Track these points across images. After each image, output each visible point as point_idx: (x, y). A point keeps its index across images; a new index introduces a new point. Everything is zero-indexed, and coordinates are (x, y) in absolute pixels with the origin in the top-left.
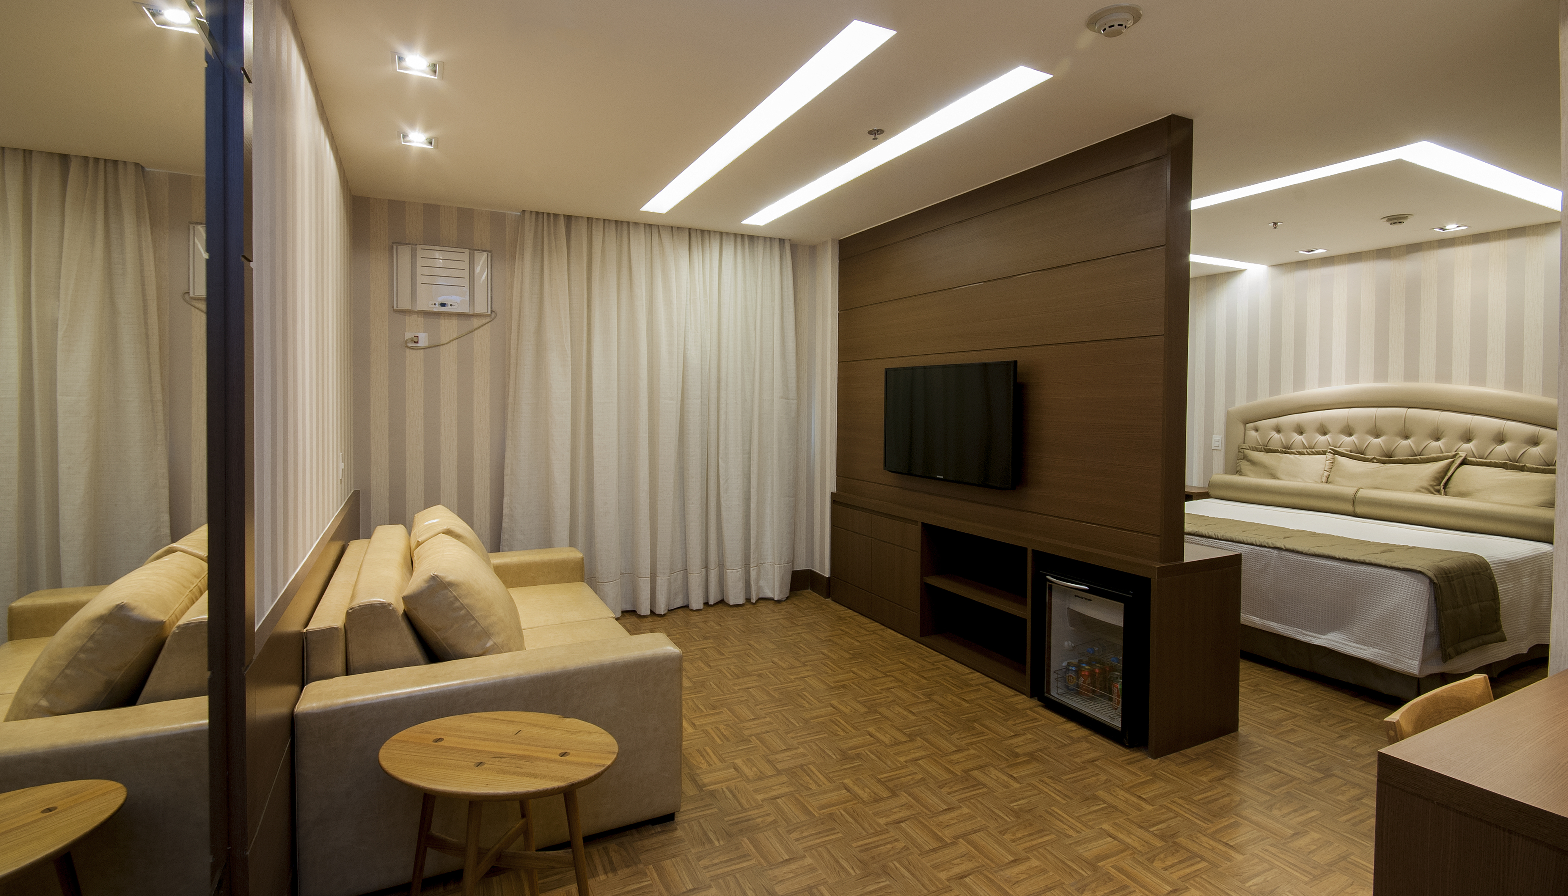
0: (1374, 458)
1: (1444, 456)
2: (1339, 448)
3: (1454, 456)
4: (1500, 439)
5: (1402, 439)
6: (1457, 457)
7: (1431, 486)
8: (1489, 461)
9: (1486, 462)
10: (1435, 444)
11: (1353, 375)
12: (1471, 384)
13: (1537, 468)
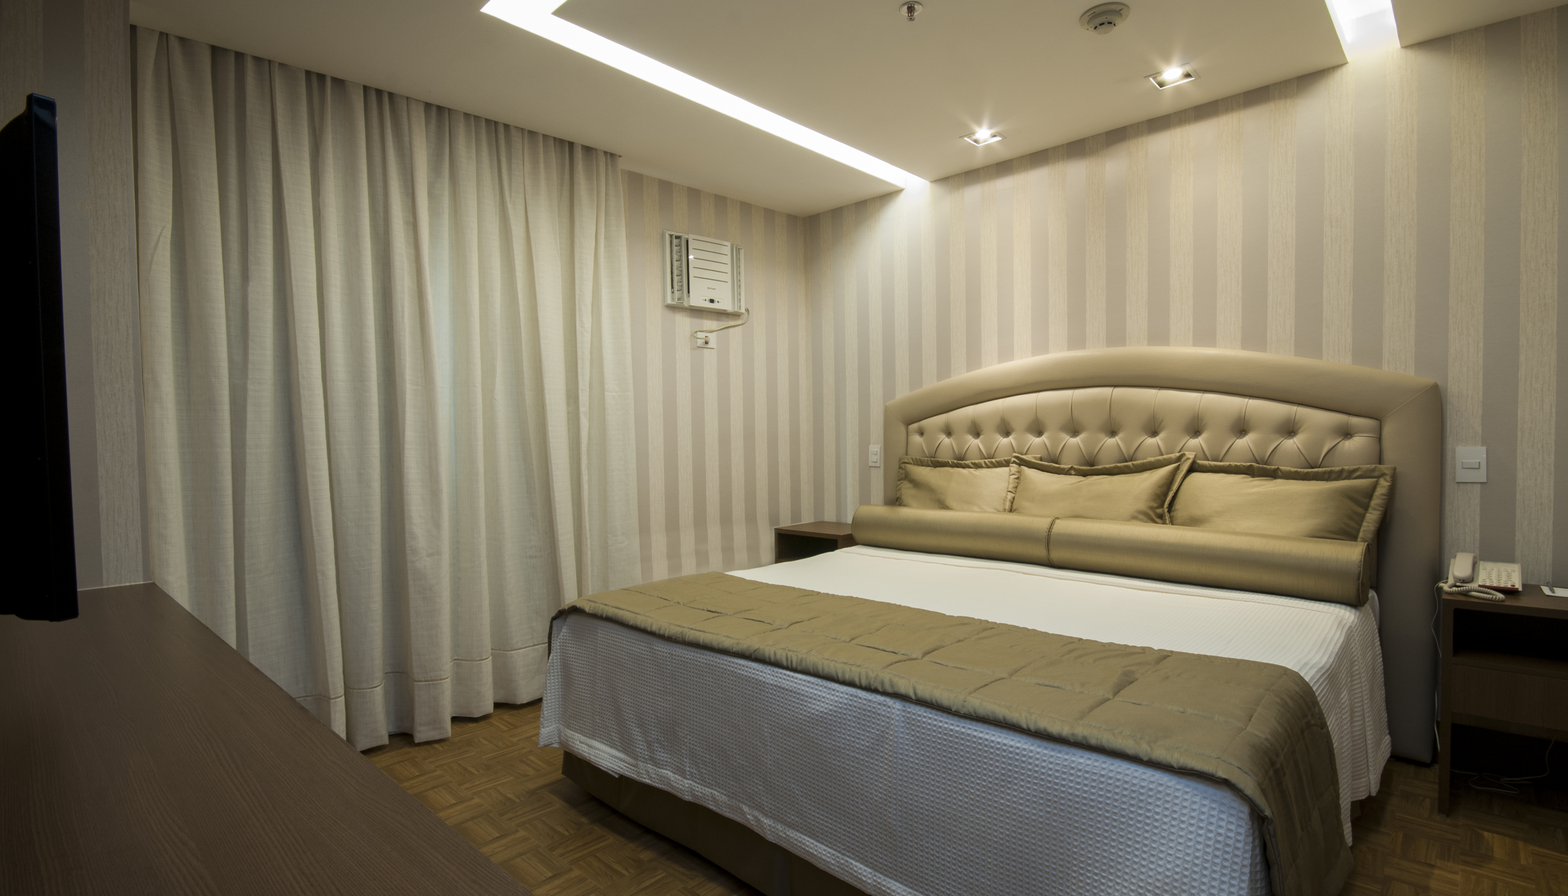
0: (1072, 468)
1: (1165, 459)
2: (1026, 454)
3: (1179, 459)
4: (1241, 428)
5: (1107, 436)
6: (1183, 460)
7: (1152, 508)
8: (1227, 463)
9: (1223, 466)
10: (1151, 441)
11: (1040, 345)
12: (1195, 344)
13: (1296, 472)
